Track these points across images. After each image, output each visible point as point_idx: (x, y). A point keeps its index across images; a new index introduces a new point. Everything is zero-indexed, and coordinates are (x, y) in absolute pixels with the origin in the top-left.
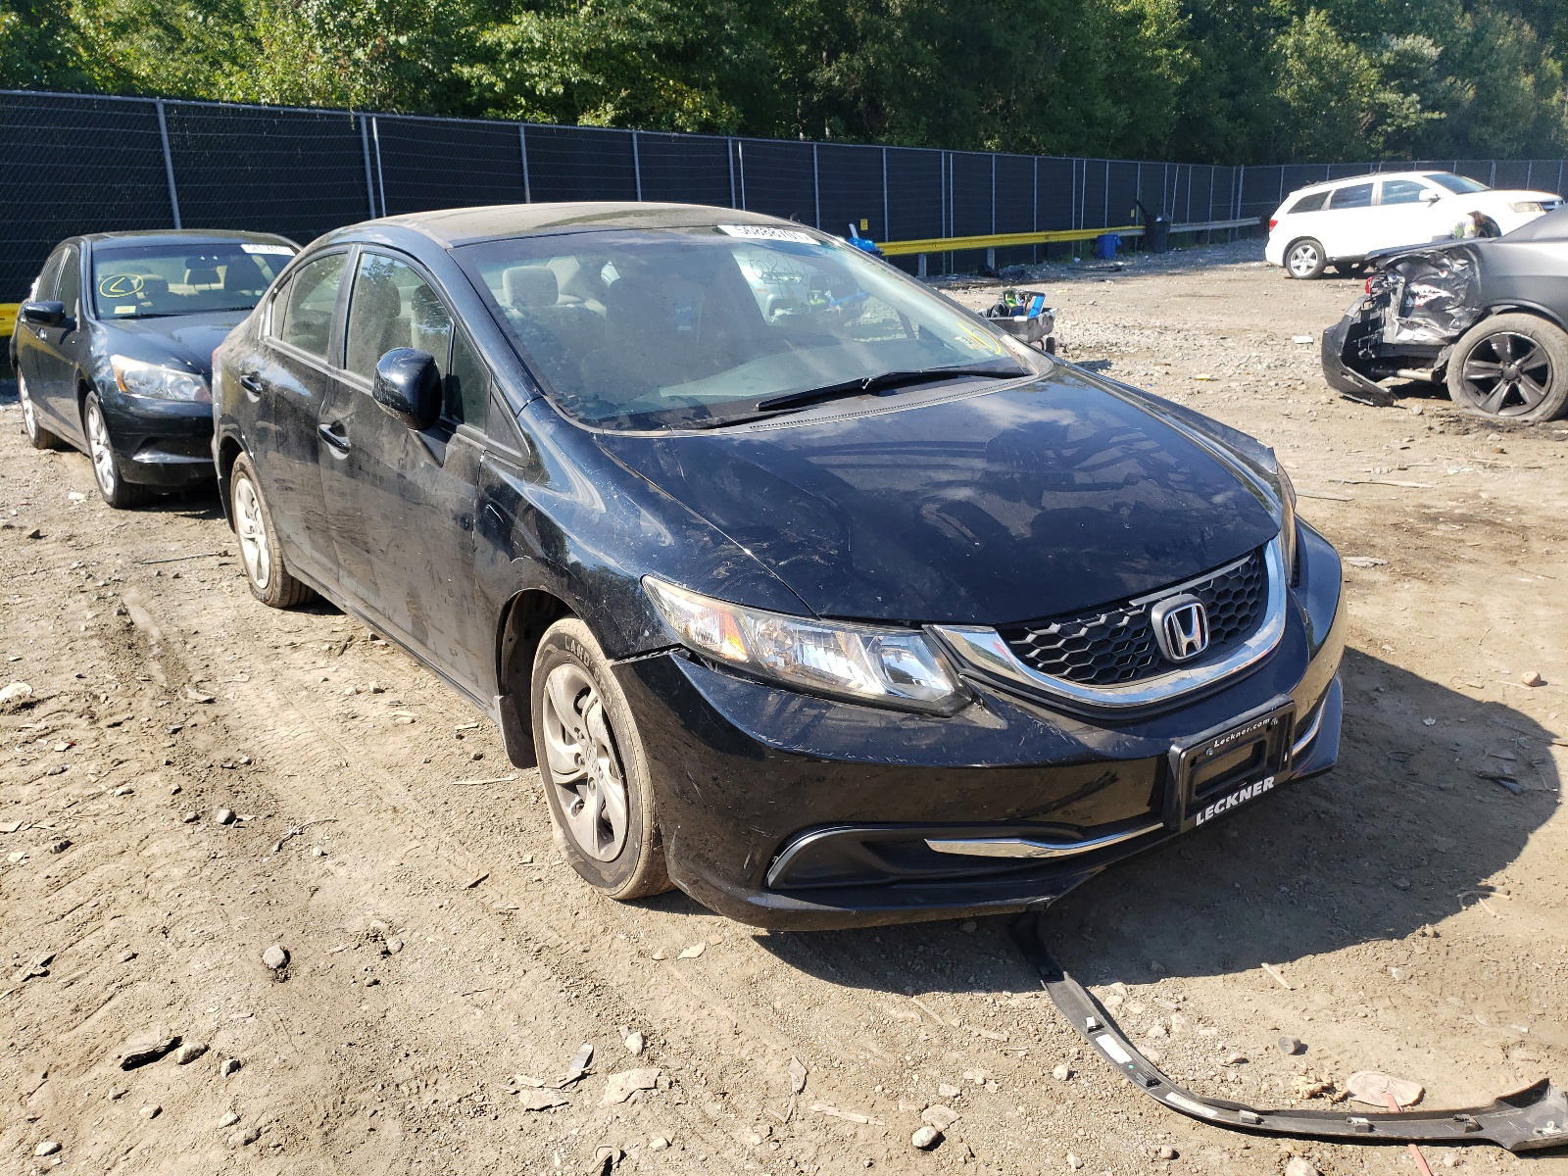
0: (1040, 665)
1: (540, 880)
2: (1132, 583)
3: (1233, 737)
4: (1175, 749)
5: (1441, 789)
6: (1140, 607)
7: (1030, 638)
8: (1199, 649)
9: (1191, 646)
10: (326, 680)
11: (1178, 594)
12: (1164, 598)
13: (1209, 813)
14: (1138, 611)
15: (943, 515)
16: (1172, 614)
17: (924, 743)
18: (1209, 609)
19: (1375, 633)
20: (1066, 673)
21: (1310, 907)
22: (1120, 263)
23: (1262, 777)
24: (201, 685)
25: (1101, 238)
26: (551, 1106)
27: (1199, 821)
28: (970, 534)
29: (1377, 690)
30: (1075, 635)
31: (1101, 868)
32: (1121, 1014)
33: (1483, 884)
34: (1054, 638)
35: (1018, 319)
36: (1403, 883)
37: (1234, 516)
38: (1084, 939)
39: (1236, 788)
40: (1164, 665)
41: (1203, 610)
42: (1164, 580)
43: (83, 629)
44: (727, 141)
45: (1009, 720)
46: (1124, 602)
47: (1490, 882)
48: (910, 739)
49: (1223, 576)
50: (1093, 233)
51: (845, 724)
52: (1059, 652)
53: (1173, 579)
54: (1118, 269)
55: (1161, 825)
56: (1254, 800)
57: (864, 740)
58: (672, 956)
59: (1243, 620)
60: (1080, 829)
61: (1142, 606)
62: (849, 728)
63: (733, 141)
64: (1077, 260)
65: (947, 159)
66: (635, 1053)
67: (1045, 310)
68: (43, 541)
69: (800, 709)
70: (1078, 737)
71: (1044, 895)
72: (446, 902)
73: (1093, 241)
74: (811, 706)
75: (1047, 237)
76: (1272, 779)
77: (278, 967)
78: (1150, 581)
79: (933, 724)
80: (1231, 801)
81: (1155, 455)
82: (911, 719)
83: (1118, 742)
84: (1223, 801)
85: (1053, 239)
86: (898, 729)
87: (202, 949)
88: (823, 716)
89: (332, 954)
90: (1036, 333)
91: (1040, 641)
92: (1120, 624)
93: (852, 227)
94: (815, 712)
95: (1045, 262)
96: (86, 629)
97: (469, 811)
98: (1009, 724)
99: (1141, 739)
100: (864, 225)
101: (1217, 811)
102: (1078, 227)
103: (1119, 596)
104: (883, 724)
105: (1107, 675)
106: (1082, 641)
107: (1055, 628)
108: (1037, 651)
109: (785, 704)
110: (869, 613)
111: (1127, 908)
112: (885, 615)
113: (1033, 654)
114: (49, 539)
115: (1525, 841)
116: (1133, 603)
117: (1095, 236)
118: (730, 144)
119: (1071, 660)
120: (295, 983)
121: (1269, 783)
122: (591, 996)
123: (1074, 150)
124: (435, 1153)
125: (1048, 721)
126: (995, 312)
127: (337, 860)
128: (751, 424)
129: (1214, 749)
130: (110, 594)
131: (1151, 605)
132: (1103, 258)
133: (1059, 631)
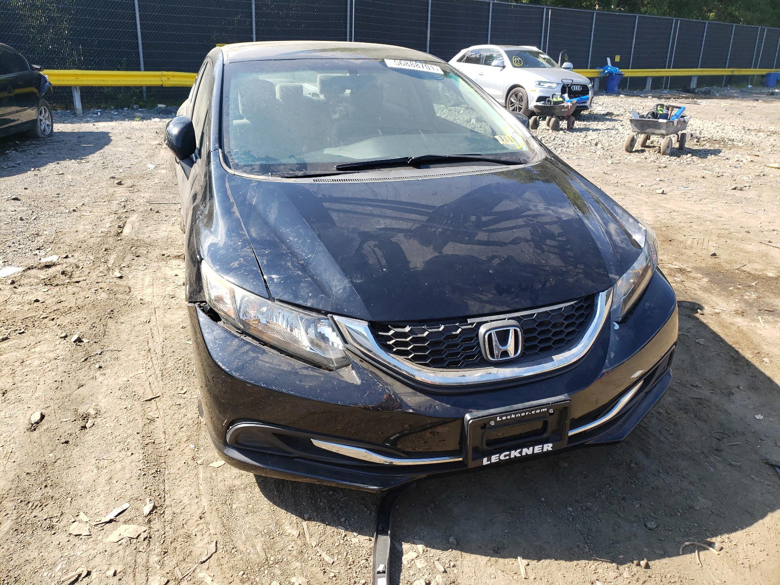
0: (394, 350)
1: (180, 405)
2: (474, 307)
3: (513, 416)
4: (468, 417)
5: (731, 465)
6: (472, 324)
7: (391, 333)
8: (512, 355)
9: (505, 353)
10: (176, 275)
11: (505, 319)
12: (491, 321)
13: (494, 459)
14: (470, 326)
15: (376, 249)
16: (493, 332)
17: (307, 384)
18: (525, 332)
19: (765, 348)
20: (410, 357)
21: (578, 525)
22: (776, 91)
23: (543, 442)
24: (123, 269)
25: (768, 75)
26: (81, 535)
27: (485, 462)
28: (384, 262)
29: (738, 387)
30: (419, 335)
31: (423, 476)
32: (409, 566)
33: (709, 539)
34: (405, 335)
35: (660, 121)
36: (652, 525)
37: (579, 273)
38: (427, 511)
39: (522, 447)
40: (483, 363)
41: (520, 333)
42: (499, 309)
43: (100, 232)
44: (543, 8)
45: (363, 380)
46: (463, 320)
47: (713, 540)
48: (301, 381)
49: (546, 312)
50: (764, 72)
51: (267, 365)
52: (407, 344)
53: (507, 309)
54: (773, 94)
55: (461, 459)
56: (534, 456)
57: (274, 376)
58: (206, 464)
59: (556, 342)
60: (404, 452)
61: (474, 323)
62: (269, 367)
63: (547, 9)
64: (750, 86)
65: (677, 23)
66: (145, 515)
67: (683, 117)
68: (121, 186)
69: (247, 352)
70: (404, 398)
71: (376, 486)
72: (129, 406)
73: (763, 76)
74: (253, 351)
75: (732, 72)
76: (551, 445)
77: (35, 423)
78: (488, 308)
79: (317, 374)
80: (515, 454)
81: (547, 227)
82: (307, 368)
83: (431, 405)
84: (508, 453)
85: (736, 73)
86: (296, 373)
87: (13, 405)
88: (258, 358)
89: (61, 422)
90: (671, 129)
91: (396, 335)
92: (454, 333)
93: (608, 59)
94: (254, 355)
95: (729, 86)
96: (102, 232)
97: (179, 359)
98: (362, 383)
99: (448, 406)
100: (617, 59)
101: (502, 457)
102: (755, 67)
103: (461, 315)
104: (290, 369)
105: (437, 362)
106: (423, 340)
107: (407, 329)
108: (394, 341)
109: (240, 347)
110: (300, 302)
111: (466, 497)
112: (309, 305)
113: (391, 342)
114: (125, 186)
115: (763, 516)
116: (469, 321)
117: (765, 73)
118: (545, 10)
119: (414, 349)
120: (35, 433)
121: (548, 447)
122: (151, 476)
123: (761, 22)
124: (13, 545)
125: (387, 384)
126: (649, 115)
127: (103, 372)
128: (315, 178)
129: (496, 421)
130: (124, 216)
131: (480, 324)
132: (767, 86)
133: (409, 331)
